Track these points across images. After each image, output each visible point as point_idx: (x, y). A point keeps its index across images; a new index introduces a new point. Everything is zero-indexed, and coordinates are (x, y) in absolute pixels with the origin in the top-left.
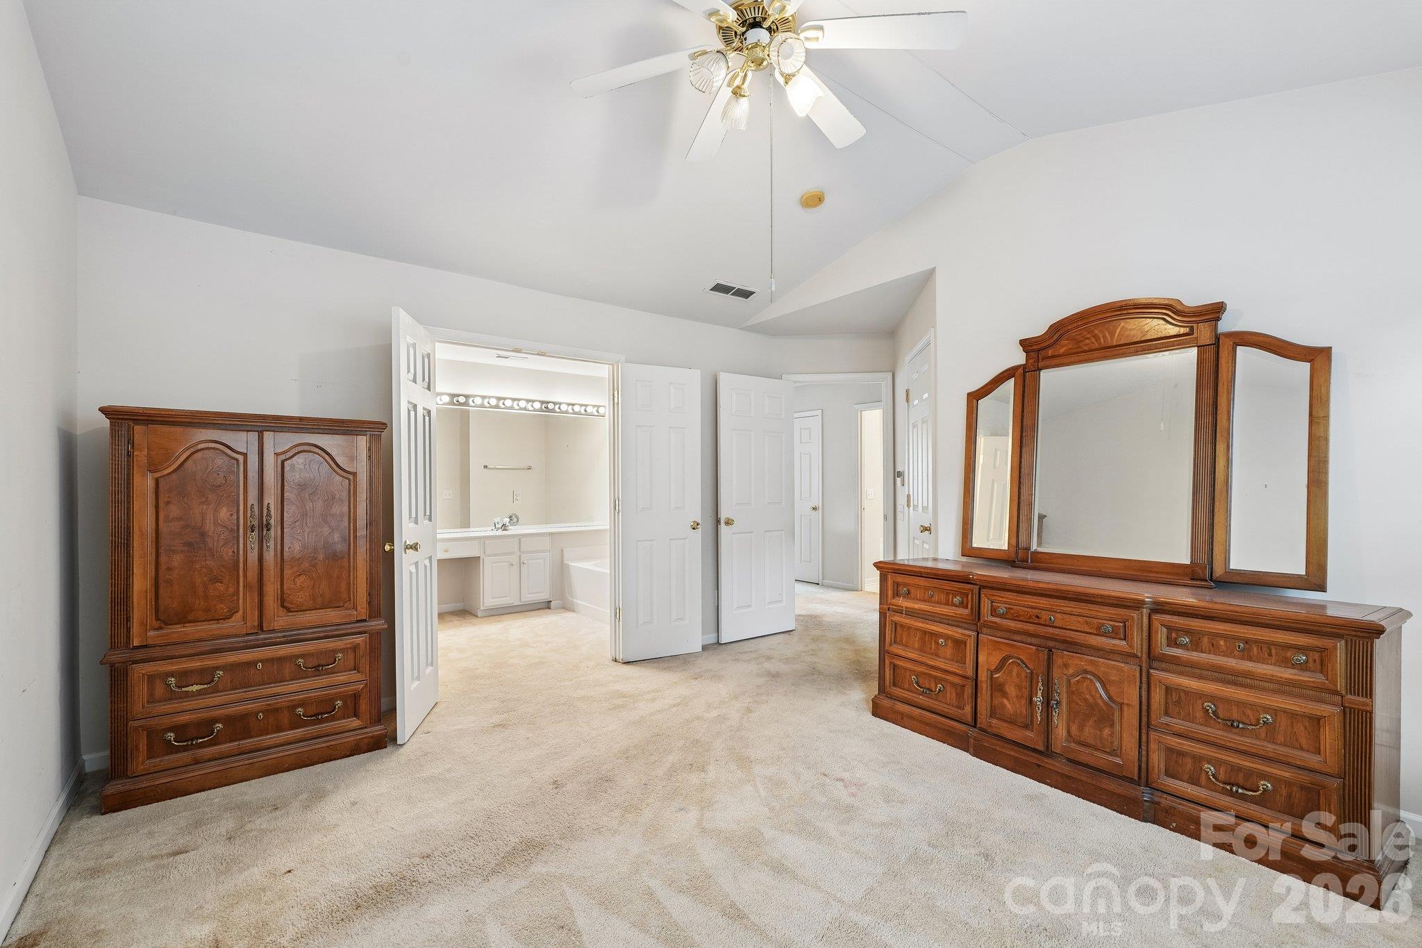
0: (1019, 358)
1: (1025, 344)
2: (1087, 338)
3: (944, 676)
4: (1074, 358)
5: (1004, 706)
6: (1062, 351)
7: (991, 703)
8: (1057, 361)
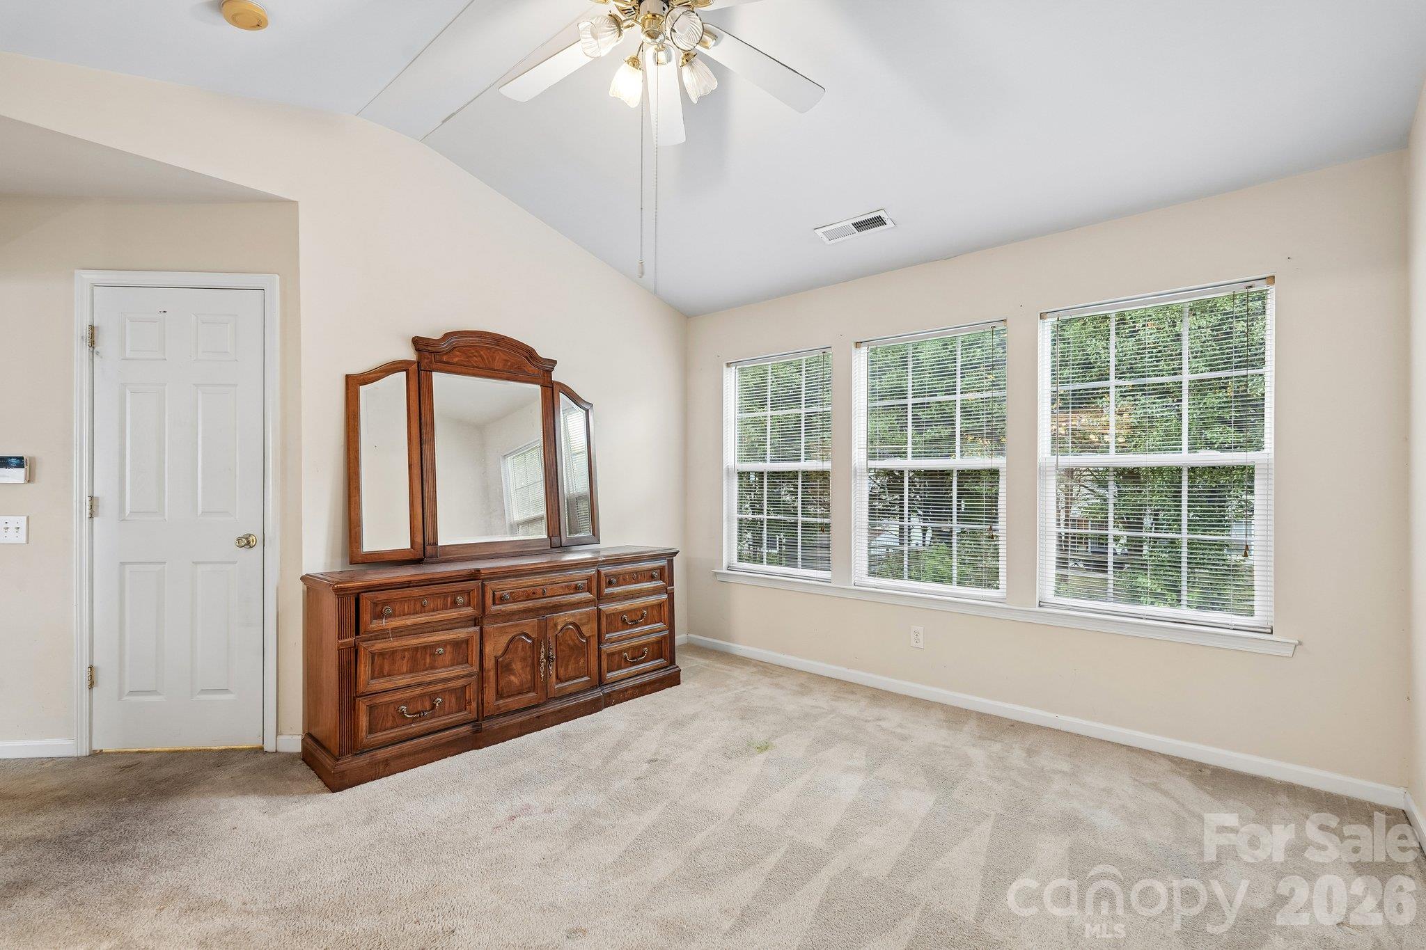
0: (409, 354)
1: (419, 343)
2: (475, 356)
3: (446, 686)
4: (464, 369)
5: (510, 682)
6: (456, 360)
7: (497, 686)
8: (449, 367)
